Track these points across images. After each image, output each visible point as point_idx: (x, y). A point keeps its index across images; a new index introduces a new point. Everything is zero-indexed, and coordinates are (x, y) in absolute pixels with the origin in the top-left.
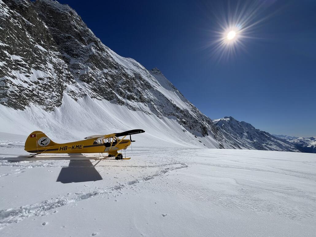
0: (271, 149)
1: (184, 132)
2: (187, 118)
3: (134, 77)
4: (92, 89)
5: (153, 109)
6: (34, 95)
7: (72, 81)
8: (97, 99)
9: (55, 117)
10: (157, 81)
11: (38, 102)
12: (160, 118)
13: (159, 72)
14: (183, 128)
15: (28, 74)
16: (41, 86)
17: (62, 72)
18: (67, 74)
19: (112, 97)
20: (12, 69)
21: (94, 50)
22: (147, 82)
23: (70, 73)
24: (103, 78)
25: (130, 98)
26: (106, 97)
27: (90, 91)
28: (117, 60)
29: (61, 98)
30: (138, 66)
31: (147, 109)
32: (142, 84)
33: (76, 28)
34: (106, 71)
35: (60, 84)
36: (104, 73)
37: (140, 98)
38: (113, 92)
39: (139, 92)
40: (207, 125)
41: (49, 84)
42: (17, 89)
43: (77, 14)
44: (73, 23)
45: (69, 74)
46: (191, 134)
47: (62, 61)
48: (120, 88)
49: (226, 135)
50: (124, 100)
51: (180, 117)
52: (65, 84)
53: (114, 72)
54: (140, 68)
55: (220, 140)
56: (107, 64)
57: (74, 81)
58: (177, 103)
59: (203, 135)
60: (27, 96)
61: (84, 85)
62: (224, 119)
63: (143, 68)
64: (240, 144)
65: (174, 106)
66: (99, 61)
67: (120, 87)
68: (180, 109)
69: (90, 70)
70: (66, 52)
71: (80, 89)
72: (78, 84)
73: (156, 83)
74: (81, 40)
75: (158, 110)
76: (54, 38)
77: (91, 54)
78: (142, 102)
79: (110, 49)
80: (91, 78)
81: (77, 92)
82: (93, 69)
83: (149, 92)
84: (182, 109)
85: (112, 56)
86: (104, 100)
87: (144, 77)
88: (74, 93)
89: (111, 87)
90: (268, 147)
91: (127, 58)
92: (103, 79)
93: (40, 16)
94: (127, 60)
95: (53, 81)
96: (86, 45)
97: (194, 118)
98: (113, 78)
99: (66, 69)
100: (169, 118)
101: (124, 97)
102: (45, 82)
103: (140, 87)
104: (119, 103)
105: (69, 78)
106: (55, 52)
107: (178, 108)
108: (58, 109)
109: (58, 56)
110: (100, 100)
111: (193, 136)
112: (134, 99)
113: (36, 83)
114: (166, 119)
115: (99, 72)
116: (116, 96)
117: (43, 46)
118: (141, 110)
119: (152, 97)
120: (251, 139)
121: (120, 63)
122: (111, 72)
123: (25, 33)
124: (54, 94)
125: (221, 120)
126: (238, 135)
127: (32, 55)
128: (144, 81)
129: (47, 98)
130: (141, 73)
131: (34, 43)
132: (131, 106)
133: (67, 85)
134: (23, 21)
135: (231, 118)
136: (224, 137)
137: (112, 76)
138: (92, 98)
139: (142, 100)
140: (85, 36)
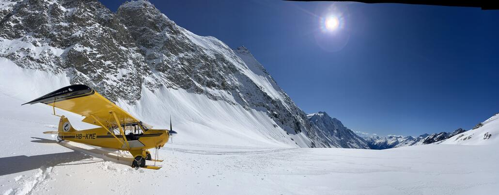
0: (353, 147)
1: (275, 127)
2: (279, 110)
3: (215, 58)
4: (168, 78)
5: (238, 99)
6: (121, 91)
7: (148, 73)
8: (173, 88)
9: (136, 110)
10: (244, 63)
11: (123, 97)
12: (247, 110)
13: (247, 51)
14: (275, 123)
15: (116, 74)
16: (125, 83)
17: (140, 65)
18: (144, 67)
19: (190, 84)
20: (106, 72)
21: (168, 35)
22: (232, 65)
23: (146, 64)
24: (179, 64)
25: (210, 85)
26: (182, 85)
27: (166, 80)
28: (194, 41)
29: (140, 91)
30: (220, 46)
31: (231, 97)
32: (224, 67)
33: (150, 18)
34: (181, 55)
35: (138, 78)
36: (180, 58)
37: (223, 84)
38: (190, 78)
39: (222, 77)
40: (301, 120)
41: (130, 79)
42: (110, 88)
43: (150, 4)
44: (148, 13)
45: (146, 66)
46: (282, 130)
47: (139, 55)
48: (198, 74)
49: (318, 132)
50: (202, 88)
51: (271, 109)
52: (143, 76)
53: (191, 55)
54: (223, 47)
55: (312, 138)
56: (183, 47)
57: (150, 72)
58: (269, 91)
59: (296, 131)
60: (116, 93)
61: (160, 75)
62: (318, 114)
63: (226, 47)
64: (330, 142)
65: (265, 95)
66: (174, 45)
67: (198, 72)
68: (271, 99)
69: (166, 58)
70: (142, 44)
71: (157, 80)
72: (154, 75)
73: (243, 65)
74: (156, 28)
75: (245, 99)
76: (132, 35)
77: (165, 39)
78: (224, 89)
79: (185, 30)
80: (166, 66)
81: (154, 83)
82: (168, 56)
83: (233, 76)
84: (273, 98)
85: (188, 37)
86: (181, 90)
87: (228, 58)
88: (151, 84)
89: (188, 73)
90: (351, 145)
91: (206, 37)
92: (179, 66)
93: (122, 21)
94: (206, 39)
95: (133, 75)
96: (160, 32)
97: (287, 111)
98: (190, 63)
99: (143, 61)
100: (257, 110)
101: (203, 84)
102: (127, 78)
103: (222, 71)
104: (197, 91)
105: (146, 70)
106: (134, 48)
107: (269, 98)
108: (138, 102)
109: (136, 51)
110: (176, 89)
111: (285, 133)
112: (214, 86)
113: (121, 80)
114: (254, 111)
115: (174, 58)
116: (194, 83)
117: (125, 46)
118: (223, 99)
119: (237, 83)
120: (340, 138)
121: (197, 43)
122: (187, 55)
123: (112, 40)
124: (135, 88)
125: (315, 115)
126: (329, 132)
127: (117, 56)
128: (227, 63)
129: (129, 93)
130: (223, 54)
131: (119, 46)
132: (211, 95)
133: (145, 77)
134: (111, 31)
135: (325, 113)
136: (316, 134)
137: (188, 60)
138: (168, 88)
139: (224, 87)
140: (158, 23)
